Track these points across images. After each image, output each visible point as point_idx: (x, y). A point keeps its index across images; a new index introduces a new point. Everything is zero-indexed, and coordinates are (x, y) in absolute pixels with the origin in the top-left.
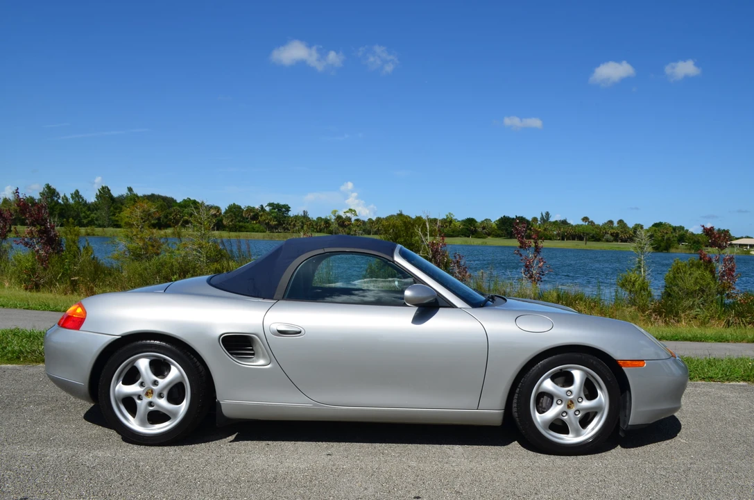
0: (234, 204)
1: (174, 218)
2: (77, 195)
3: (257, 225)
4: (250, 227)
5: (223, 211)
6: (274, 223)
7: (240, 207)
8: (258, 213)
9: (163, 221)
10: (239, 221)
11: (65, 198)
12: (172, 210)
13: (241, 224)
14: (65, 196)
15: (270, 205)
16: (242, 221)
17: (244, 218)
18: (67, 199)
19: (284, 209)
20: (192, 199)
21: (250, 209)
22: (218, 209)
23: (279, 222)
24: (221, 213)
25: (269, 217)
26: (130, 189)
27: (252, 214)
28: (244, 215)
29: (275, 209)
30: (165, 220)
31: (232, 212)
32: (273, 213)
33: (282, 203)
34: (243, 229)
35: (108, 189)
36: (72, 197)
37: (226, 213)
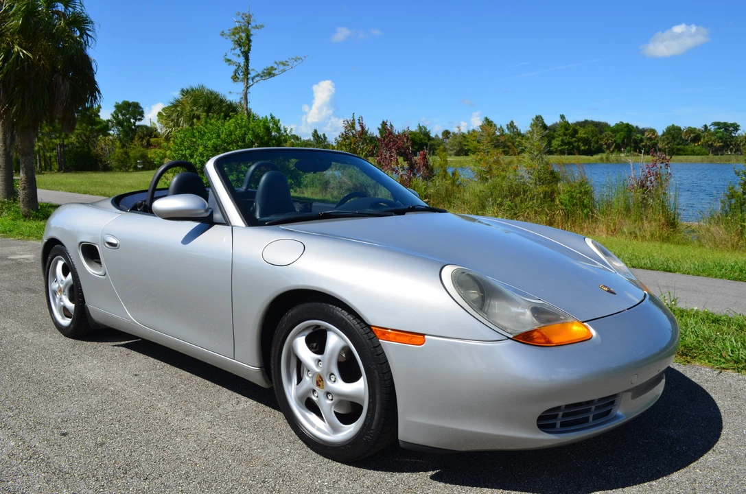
0: (673, 125)
1: (606, 144)
2: (512, 126)
3: (698, 148)
4: (690, 149)
5: (660, 133)
6: (718, 144)
7: (679, 129)
8: (699, 134)
9: (593, 147)
10: (678, 144)
11: (501, 129)
12: (604, 135)
13: (679, 147)
14: (501, 127)
15: (715, 124)
16: (681, 144)
17: (683, 140)
18: (503, 130)
19: (731, 129)
20: (625, 122)
21: (691, 131)
22: (653, 131)
23: (725, 143)
24: (656, 137)
25: (713, 138)
26: (562, 117)
27: (692, 135)
28: (683, 137)
29: (720, 128)
30: (596, 146)
31: (670, 134)
32: (717, 133)
33: (730, 121)
34: (681, 152)
35: (541, 118)
36: (508, 128)
37: (663, 135)
